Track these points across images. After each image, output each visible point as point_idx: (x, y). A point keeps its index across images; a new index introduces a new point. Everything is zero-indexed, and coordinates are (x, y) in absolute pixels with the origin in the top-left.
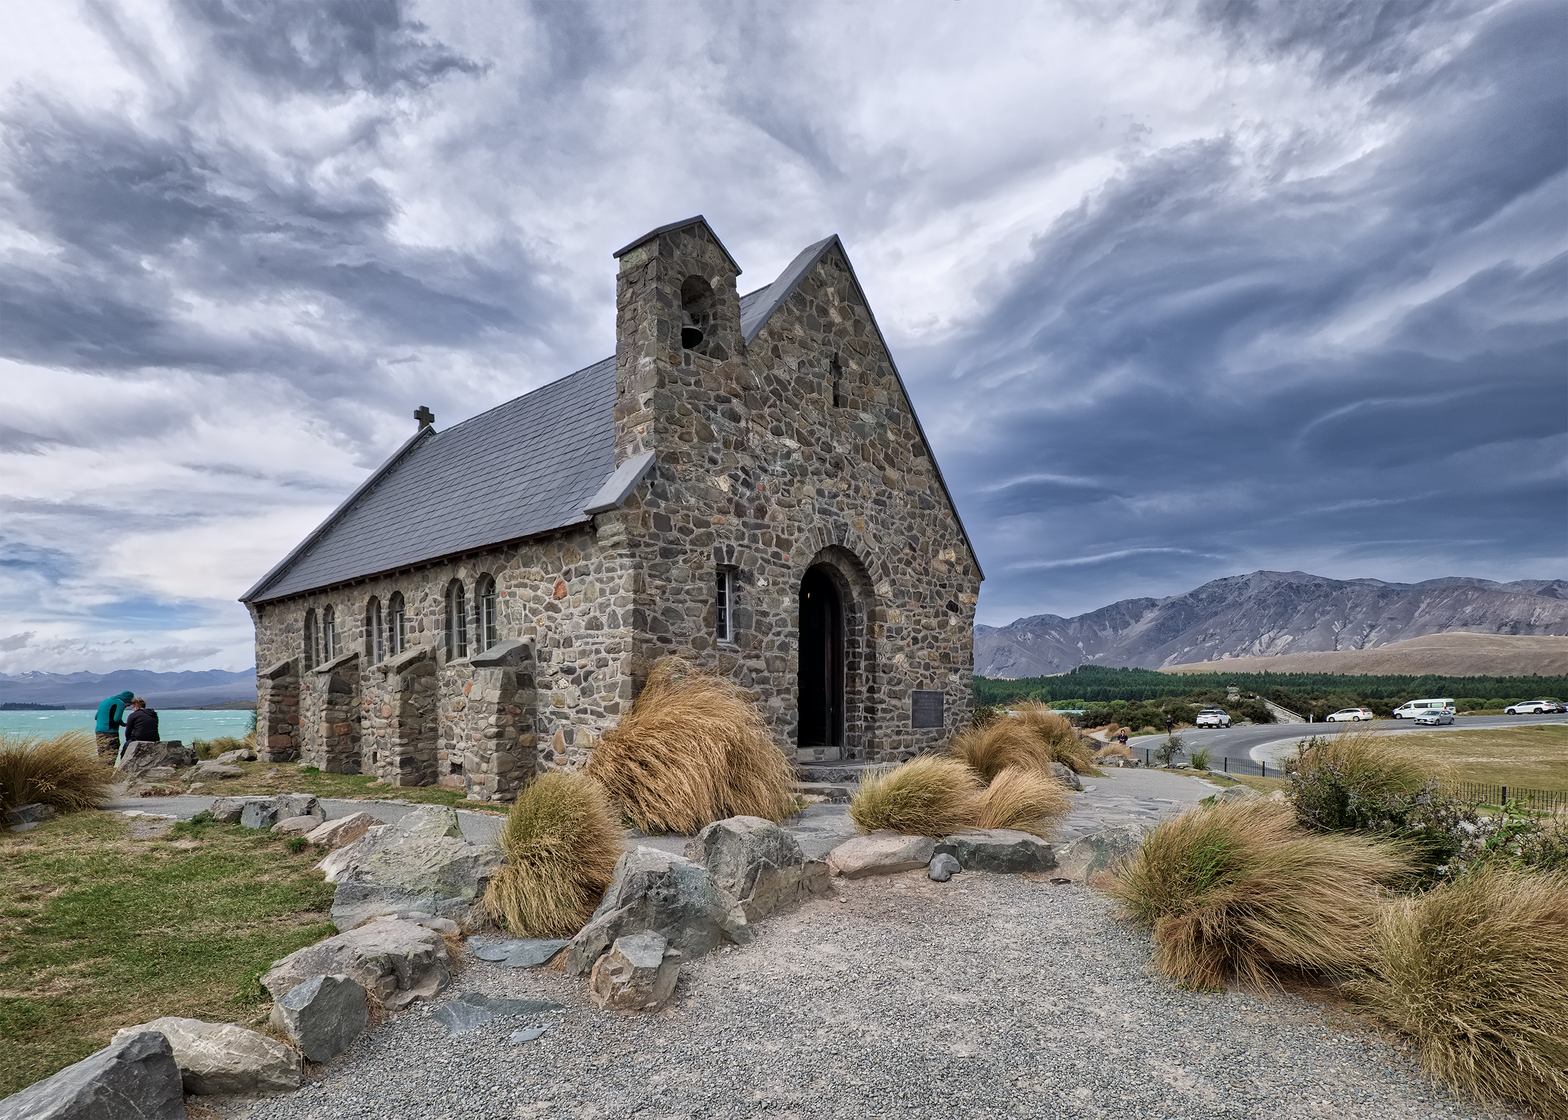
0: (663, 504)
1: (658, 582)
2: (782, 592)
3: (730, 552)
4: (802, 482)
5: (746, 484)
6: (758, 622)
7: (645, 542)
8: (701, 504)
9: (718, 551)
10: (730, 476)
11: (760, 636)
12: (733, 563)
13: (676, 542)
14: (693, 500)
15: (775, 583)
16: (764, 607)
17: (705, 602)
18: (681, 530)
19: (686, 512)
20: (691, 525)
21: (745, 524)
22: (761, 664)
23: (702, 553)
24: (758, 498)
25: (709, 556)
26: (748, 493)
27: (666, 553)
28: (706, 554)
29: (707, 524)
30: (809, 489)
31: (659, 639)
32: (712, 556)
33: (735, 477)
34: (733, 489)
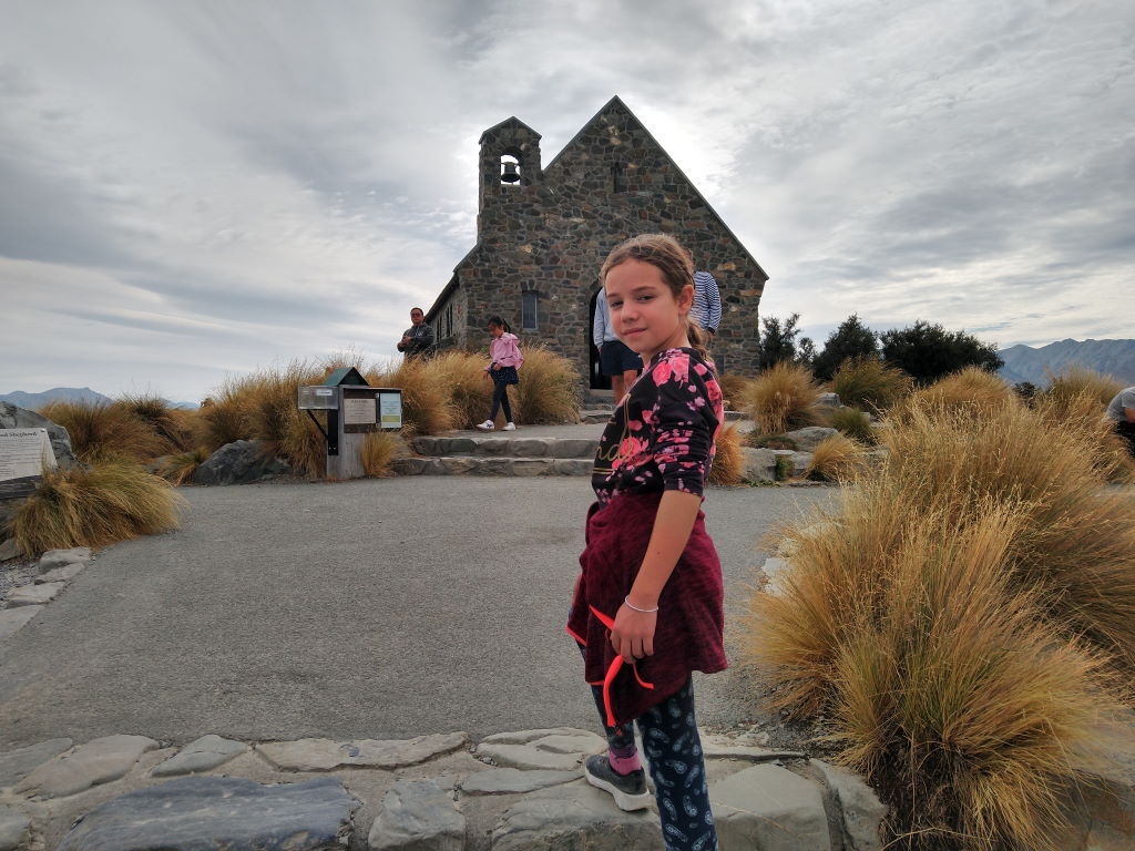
0: (487, 264)
1: (483, 303)
2: (571, 301)
3: (532, 283)
4: (588, 240)
5: (543, 247)
6: (552, 319)
8: (513, 262)
9: (523, 284)
10: (532, 244)
11: (554, 326)
12: (534, 288)
13: (495, 282)
14: (506, 260)
15: (565, 297)
16: (557, 310)
17: (514, 310)
18: (498, 276)
19: (502, 266)
20: (505, 273)
21: (543, 268)
22: (555, 341)
23: (512, 286)
24: (553, 253)
25: (517, 287)
26: (545, 251)
27: (488, 288)
28: (515, 286)
29: (517, 271)
30: (594, 242)
32: (519, 287)
33: (537, 245)
34: (535, 251)
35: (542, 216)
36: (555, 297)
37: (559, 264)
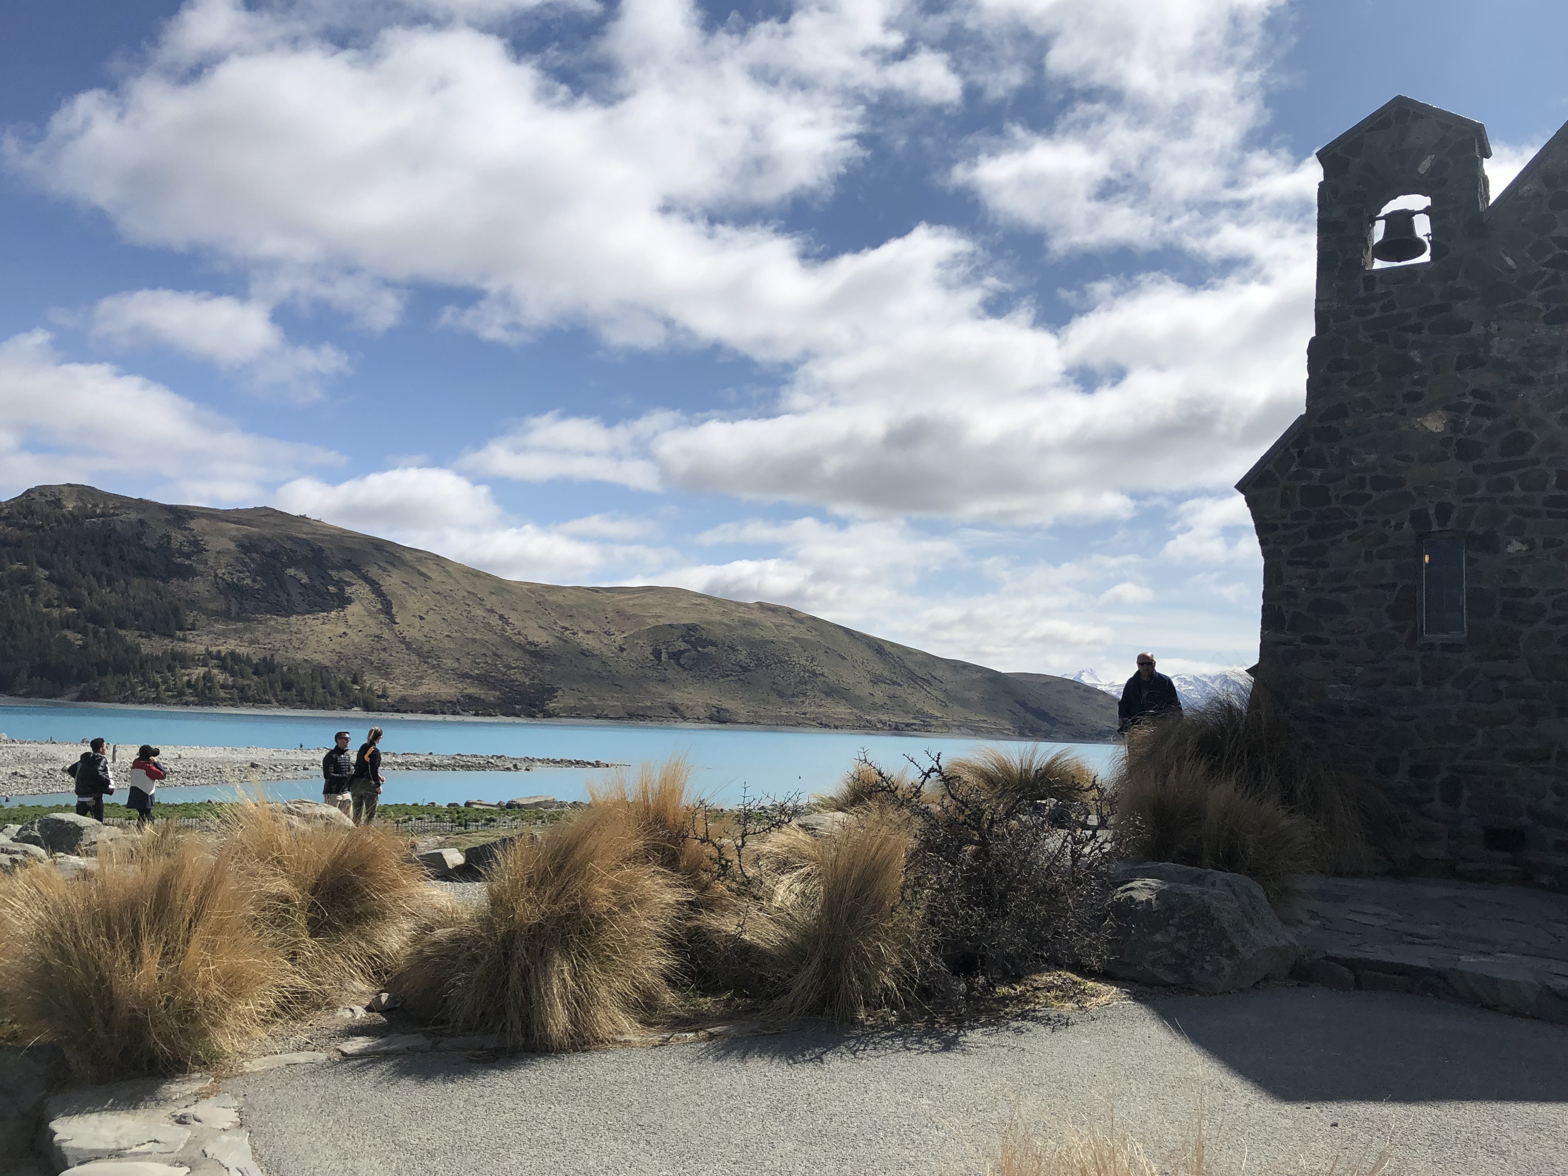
0: (1318, 473)
1: (1303, 571)
3: (1444, 511)
5: (1480, 411)
6: (1506, 605)
7: (1284, 525)
8: (1389, 460)
10: (1447, 408)
11: (1514, 626)
13: (1338, 515)
14: (1372, 457)
15: (1548, 544)
16: (1525, 582)
17: (1392, 586)
18: (1348, 500)
19: (1358, 475)
20: (1368, 490)
21: (1479, 469)
23: (1386, 523)
24: (1511, 424)
25: (1399, 526)
26: (1489, 423)
27: (1316, 533)
28: (1393, 523)
29: (1401, 482)
31: (1303, 640)
32: (1406, 525)
33: (1461, 409)
34: (1455, 425)
35: (1477, 330)
36: (1515, 547)
37: (1531, 453)
